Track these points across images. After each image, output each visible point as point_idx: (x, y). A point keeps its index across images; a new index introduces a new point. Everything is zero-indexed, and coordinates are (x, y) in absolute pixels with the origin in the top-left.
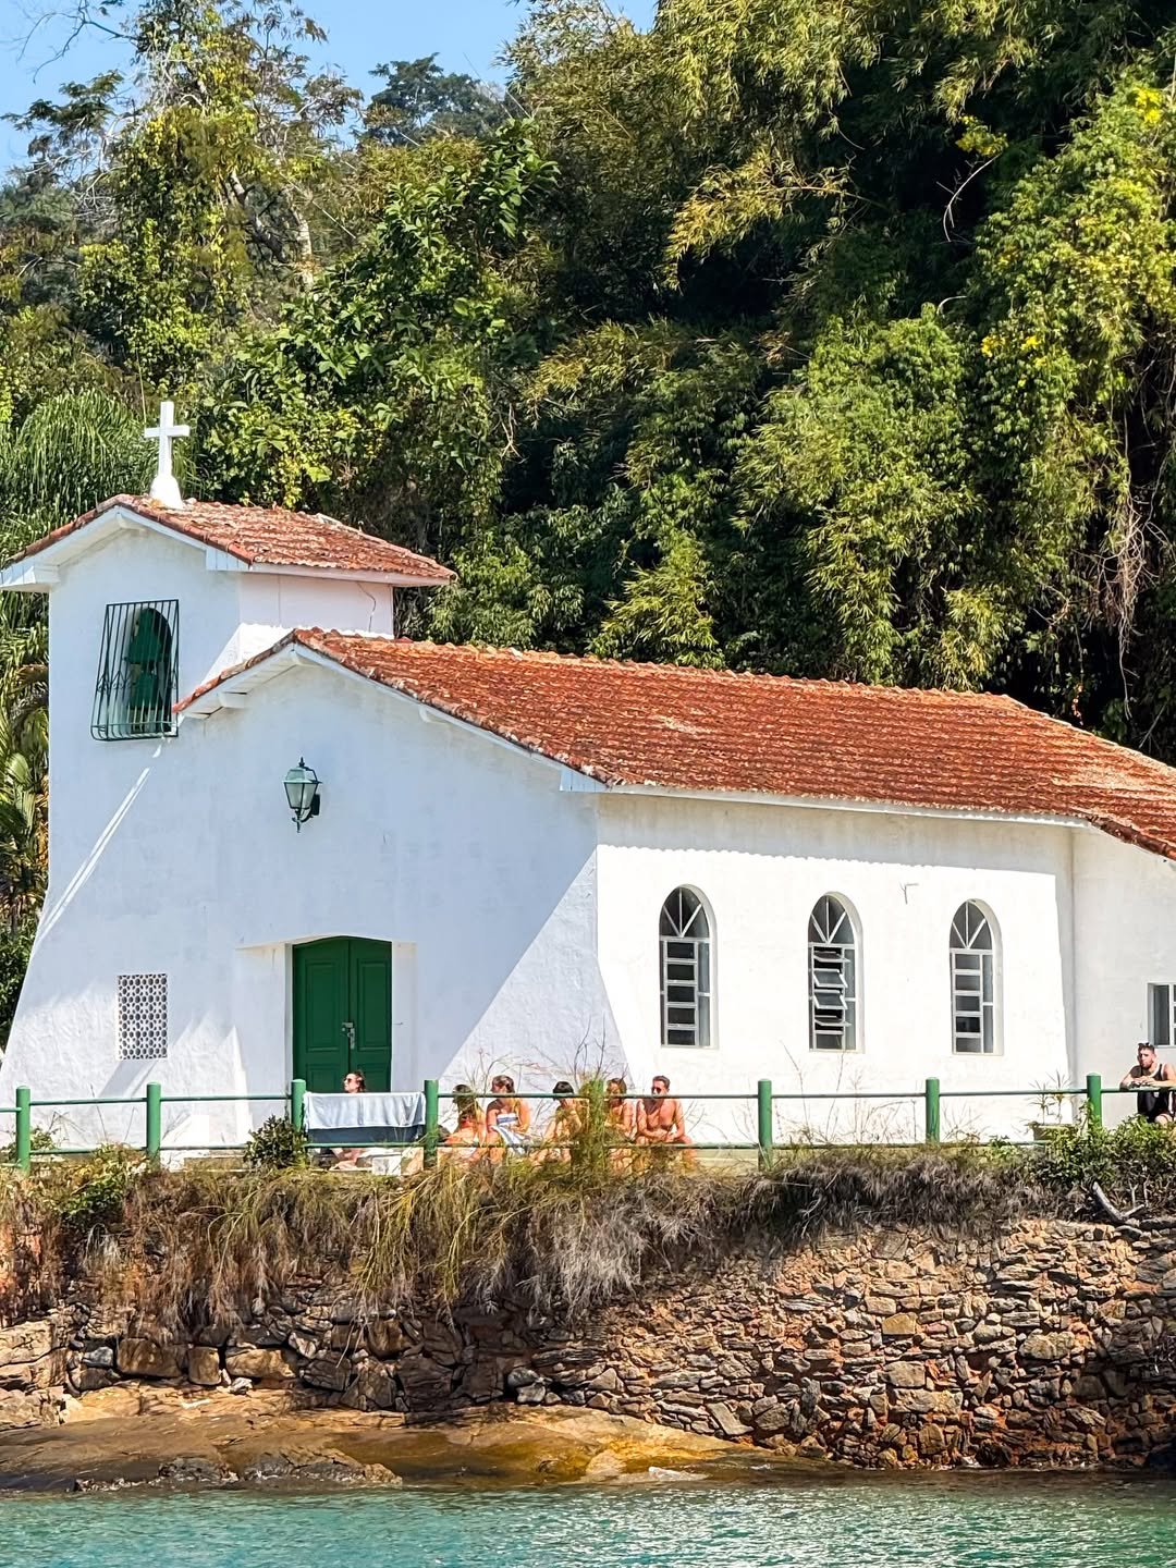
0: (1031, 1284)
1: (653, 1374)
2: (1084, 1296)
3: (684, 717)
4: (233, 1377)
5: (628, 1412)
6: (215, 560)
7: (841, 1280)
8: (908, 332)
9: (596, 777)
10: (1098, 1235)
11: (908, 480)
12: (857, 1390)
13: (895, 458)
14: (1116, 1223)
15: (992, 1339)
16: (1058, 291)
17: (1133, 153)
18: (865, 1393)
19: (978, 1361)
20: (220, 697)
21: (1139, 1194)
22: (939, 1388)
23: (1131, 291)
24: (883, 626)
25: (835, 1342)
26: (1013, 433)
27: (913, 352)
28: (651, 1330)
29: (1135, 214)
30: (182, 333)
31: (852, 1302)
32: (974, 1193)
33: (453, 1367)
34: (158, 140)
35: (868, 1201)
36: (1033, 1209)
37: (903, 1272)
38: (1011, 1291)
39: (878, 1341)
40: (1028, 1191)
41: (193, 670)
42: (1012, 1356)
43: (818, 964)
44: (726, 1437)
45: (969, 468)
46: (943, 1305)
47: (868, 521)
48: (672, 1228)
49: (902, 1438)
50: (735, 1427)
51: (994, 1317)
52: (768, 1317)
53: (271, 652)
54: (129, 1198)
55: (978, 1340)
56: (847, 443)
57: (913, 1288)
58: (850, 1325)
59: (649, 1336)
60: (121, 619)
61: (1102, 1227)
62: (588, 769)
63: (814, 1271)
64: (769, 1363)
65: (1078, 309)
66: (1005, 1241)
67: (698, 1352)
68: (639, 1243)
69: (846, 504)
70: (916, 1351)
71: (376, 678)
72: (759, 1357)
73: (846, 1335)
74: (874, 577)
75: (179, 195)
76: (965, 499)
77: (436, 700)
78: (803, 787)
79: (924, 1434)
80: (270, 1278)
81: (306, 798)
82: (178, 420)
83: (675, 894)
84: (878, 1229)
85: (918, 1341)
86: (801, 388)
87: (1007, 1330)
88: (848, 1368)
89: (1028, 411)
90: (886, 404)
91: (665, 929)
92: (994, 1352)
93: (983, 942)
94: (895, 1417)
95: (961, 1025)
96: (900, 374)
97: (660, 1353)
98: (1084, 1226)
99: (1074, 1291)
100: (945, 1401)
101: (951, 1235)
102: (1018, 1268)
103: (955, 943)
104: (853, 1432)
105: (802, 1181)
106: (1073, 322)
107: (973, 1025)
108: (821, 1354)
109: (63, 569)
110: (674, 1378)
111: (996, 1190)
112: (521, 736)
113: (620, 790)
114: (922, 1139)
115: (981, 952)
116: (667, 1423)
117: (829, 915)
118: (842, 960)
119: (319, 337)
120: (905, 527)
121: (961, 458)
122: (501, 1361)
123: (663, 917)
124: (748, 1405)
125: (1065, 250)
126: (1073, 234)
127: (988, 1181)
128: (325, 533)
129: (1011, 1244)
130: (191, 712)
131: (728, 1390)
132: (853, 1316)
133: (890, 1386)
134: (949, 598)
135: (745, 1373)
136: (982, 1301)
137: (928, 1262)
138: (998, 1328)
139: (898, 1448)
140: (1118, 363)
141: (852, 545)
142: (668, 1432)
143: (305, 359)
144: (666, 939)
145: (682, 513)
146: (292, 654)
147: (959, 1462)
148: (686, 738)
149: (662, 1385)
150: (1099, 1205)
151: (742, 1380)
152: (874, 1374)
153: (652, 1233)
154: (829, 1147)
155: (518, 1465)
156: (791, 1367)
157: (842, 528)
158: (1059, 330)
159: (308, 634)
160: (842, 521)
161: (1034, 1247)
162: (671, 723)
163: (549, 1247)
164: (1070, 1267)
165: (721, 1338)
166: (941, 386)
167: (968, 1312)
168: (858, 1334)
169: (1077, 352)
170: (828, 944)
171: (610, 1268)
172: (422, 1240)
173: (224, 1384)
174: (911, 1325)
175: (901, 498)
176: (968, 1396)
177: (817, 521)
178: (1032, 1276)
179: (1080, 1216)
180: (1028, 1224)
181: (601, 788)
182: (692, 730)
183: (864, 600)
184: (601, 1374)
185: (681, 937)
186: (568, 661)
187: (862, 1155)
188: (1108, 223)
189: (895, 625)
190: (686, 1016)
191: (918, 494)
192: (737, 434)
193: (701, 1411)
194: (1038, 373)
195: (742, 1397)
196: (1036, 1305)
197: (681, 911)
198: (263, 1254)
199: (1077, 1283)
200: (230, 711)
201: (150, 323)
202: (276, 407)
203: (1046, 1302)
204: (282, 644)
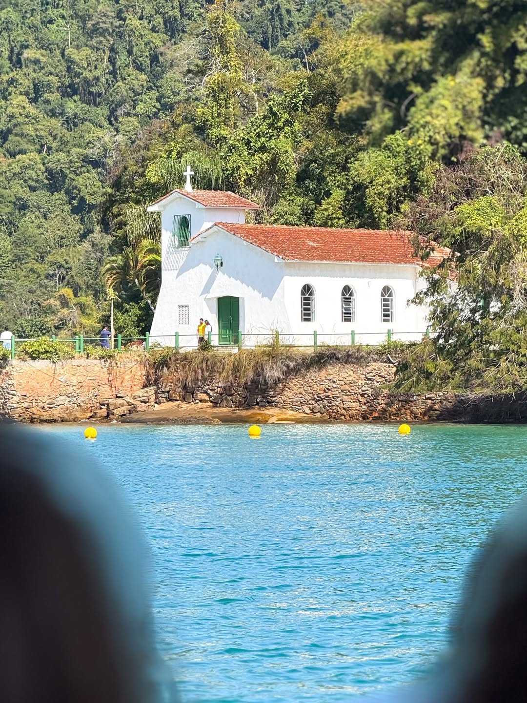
0: (374, 378)
1: (289, 399)
2: (386, 381)
3: (314, 241)
4: (195, 400)
5: (284, 408)
6: (198, 206)
7: (331, 377)
8: (391, 139)
9: (283, 258)
10: (389, 366)
11: (390, 177)
12: (335, 402)
13: (387, 171)
14: (393, 364)
15: (365, 391)
16: (427, 129)
17: (446, 93)
18: (337, 403)
19: (362, 395)
20: (199, 239)
21: (398, 357)
22: (354, 402)
23: (445, 129)
24: (384, 213)
25: (330, 391)
26: (416, 165)
27: (393, 144)
28: (289, 389)
29: (446, 109)
30: (223, 132)
31: (334, 382)
32: (362, 357)
33: (245, 398)
34: (216, 81)
35: (338, 359)
36: (375, 361)
37: (345, 375)
38: (369, 379)
39: (340, 391)
40: (373, 356)
41: (194, 231)
42: (370, 395)
43: (344, 301)
44: (306, 413)
45: (406, 174)
46: (355, 383)
47: (380, 187)
48: (292, 365)
49: (345, 413)
50: (308, 411)
51: (366, 386)
52: (316, 386)
53: (211, 228)
54: (170, 358)
55: (362, 391)
56: (375, 167)
57: (347, 379)
58: (333, 387)
59: (289, 390)
60: (178, 219)
61: (390, 364)
62: (281, 257)
63: (326, 375)
64: (316, 396)
65: (431, 133)
66: (368, 368)
67: (300, 394)
68: (285, 369)
69: (374, 183)
70: (348, 393)
71: (234, 234)
72: (313, 395)
73: (333, 390)
74: (381, 202)
75: (222, 96)
76: (404, 181)
77: (247, 240)
78: (340, 259)
79: (351, 412)
80: (202, 377)
81: (219, 263)
82: (191, 170)
83: (305, 285)
84: (340, 365)
85: (349, 391)
86: (366, 152)
87: (369, 389)
88: (333, 397)
89: (419, 159)
90: (385, 157)
91: (303, 294)
92: (366, 394)
93: (390, 295)
94: (344, 409)
95: (385, 315)
96: (389, 149)
97: (291, 394)
98: (386, 364)
99: (384, 379)
100: (356, 405)
101: (357, 367)
102: (371, 374)
103: (382, 295)
104: (335, 412)
105: (322, 354)
106: (431, 137)
107: (388, 315)
108: (327, 394)
109: (164, 206)
110: (294, 400)
111: (366, 356)
112: (266, 248)
113: (289, 261)
114: (350, 344)
115: (390, 298)
116: (293, 410)
117: (347, 290)
118: (351, 300)
119: (251, 137)
120: (389, 189)
121: (404, 171)
122: (255, 396)
123: (302, 291)
124: (311, 406)
125: (428, 118)
126: (431, 114)
127: (364, 354)
128: (229, 197)
129: (370, 369)
130: (193, 242)
131: (307, 403)
132: (334, 385)
133: (343, 402)
134: (400, 206)
135: (310, 398)
136: (363, 382)
137: (351, 373)
138: (367, 388)
139: (345, 416)
140: (443, 147)
141: (376, 194)
142: (293, 412)
143: (248, 143)
144: (303, 296)
145: (337, 184)
146: (215, 228)
147: (358, 419)
148: (313, 247)
149: (292, 402)
150: (389, 360)
151: (310, 400)
152: (339, 399)
153: (288, 366)
154: (328, 346)
155: (252, 419)
156: (320, 397)
157: (374, 189)
158: (427, 139)
159: (219, 223)
160: (373, 187)
161: (375, 369)
162: (311, 243)
163: (263, 370)
164: (382, 374)
165: (305, 390)
166: (399, 153)
167: (360, 384)
168: (336, 390)
169: (432, 144)
170: (347, 296)
171: (277, 374)
172: (237, 368)
173: (193, 401)
174: (347, 387)
175: (389, 182)
176: (360, 404)
177: (367, 187)
178: (375, 376)
179: (385, 362)
180: (373, 364)
181: (284, 261)
182: (315, 245)
183: (379, 207)
184: (277, 399)
185: (307, 296)
186: (289, 227)
187: (336, 348)
188: (439, 112)
189: (387, 213)
190: (309, 315)
191: (393, 181)
192: (351, 163)
193: (300, 407)
194: (421, 150)
195: (310, 404)
196: (375, 382)
197: (307, 290)
198: (200, 371)
199: (385, 377)
200: (202, 241)
201: (215, 130)
202: (240, 155)
203: (378, 382)
204: (213, 226)
